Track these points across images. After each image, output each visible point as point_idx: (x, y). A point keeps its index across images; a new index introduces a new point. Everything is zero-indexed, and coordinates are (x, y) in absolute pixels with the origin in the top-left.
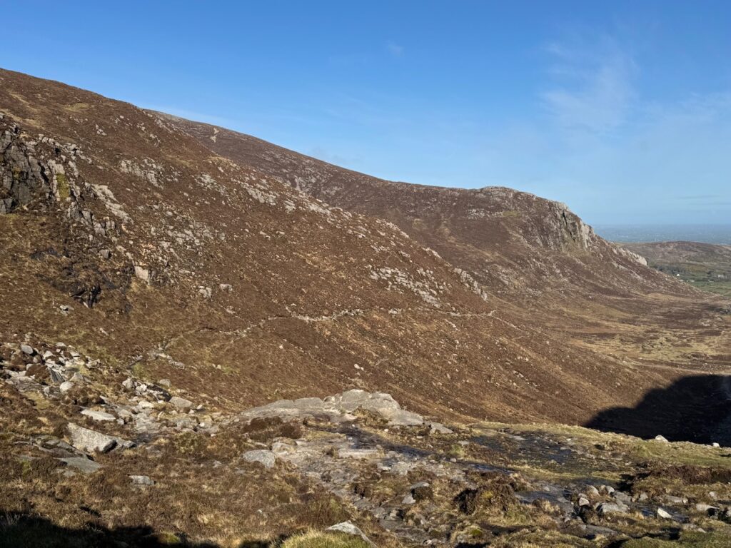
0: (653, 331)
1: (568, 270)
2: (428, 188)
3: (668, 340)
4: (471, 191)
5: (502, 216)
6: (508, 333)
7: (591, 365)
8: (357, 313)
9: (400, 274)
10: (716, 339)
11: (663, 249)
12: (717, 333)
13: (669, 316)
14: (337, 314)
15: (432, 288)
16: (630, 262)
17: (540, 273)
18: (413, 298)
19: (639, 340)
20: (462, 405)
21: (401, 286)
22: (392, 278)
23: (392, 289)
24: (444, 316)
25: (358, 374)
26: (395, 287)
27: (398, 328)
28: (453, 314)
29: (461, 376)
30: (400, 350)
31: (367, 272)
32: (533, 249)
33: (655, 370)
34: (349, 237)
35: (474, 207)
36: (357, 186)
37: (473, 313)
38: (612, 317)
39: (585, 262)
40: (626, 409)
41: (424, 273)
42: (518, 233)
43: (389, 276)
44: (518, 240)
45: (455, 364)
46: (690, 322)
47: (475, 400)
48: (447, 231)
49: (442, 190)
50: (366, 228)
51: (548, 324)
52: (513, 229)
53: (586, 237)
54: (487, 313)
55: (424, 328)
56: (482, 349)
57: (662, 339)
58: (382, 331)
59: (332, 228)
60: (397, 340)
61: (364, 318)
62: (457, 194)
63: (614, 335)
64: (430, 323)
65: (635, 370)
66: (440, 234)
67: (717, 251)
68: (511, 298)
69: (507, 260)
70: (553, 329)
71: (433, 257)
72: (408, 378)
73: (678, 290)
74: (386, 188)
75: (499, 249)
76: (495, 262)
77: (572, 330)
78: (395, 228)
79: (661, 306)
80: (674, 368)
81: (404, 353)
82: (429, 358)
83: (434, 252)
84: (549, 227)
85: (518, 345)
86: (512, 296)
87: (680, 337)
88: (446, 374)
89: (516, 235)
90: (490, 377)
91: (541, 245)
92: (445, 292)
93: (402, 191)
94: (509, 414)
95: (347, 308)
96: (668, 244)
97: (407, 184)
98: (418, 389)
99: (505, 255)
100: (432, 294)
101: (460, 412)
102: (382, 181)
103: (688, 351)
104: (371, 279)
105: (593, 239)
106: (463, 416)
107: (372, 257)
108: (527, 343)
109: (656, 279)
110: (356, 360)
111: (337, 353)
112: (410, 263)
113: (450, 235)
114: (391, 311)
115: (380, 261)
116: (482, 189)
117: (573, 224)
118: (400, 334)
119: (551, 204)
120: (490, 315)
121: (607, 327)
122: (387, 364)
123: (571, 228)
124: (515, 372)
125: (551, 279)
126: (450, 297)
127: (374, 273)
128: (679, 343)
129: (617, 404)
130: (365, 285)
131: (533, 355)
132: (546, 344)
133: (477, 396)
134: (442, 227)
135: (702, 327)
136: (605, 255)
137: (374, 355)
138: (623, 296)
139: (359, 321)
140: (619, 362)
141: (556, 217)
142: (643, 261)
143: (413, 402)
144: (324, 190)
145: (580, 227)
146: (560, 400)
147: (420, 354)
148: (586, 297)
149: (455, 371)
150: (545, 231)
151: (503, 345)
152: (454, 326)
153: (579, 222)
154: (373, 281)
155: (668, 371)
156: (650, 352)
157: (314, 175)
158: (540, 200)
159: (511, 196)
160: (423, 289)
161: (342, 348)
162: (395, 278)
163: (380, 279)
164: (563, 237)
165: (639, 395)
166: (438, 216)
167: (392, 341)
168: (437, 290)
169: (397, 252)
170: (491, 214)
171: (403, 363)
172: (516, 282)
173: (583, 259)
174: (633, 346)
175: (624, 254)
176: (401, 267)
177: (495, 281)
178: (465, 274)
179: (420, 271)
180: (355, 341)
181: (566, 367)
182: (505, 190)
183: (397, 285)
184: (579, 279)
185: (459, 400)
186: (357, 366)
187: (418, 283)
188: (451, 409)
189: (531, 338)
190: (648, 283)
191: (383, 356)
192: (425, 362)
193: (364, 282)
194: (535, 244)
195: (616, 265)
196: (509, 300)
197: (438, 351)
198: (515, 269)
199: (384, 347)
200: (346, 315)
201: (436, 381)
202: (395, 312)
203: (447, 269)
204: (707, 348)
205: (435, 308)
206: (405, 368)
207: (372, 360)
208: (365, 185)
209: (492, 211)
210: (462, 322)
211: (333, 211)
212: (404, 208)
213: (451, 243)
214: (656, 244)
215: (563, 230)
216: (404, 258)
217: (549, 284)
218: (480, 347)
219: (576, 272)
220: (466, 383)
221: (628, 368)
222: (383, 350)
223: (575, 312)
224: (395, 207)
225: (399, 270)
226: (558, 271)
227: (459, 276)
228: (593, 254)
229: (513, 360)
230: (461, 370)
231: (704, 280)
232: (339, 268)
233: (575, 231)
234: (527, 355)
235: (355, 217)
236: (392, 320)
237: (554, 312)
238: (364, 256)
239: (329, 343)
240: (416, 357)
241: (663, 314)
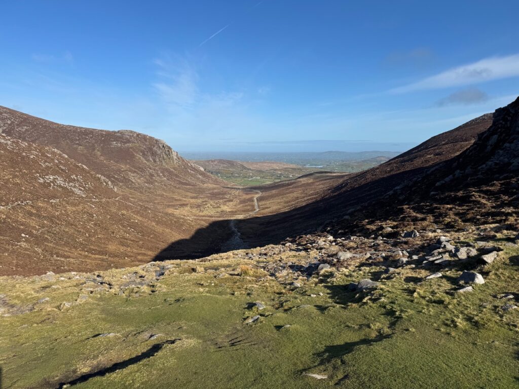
0: (205, 201)
1: (166, 174)
2: (86, 129)
3: (211, 205)
4: (113, 132)
5: (131, 146)
6: (127, 208)
7: (171, 220)
8: (27, 203)
9: (59, 179)
10: (231, 203)
11: (212, 163)
12: (232, 201)
13: (212, 194)
14: (12, 204)
15: (81, 186)
16: (196, 170)
17: (151, 175)
18: (68, 193)
19: (198, 206)
20: (93, 250)
21: (60, 186)
22: (54, 181)
23: (53, 188)
24: (88, 202)
25: (24, 239)
26: (55, 187)
27: (55, 210)
28: (94, 200)
29: (96, 233)
30: (56, 223)
31: (36, 178)
32: (148, 164)
33: (202, 220)
34: (23, 158)
35: (114, 141)
36: (40, 127)
37: (106, 198)
38: (187, 196)
39: (175, 170)
40: (186, 240)
41: (76, 178)
42: (140, 155)
43: (51, 180)
44: (140, 159)
45: (92, 227)
46: (221, 196)
47: (103, 246)
48: (99, 153)
49: (95, 131)
50: (37, 152)
51: (156, 201)
52: (137, 153)
53: (175, 157)
54: (115, 198)
55: (74, 209)
56: (110, 218)
57: (209, 205)
58: (44, 213)
59: (10, 152)
60: (55, 217)
61: (31, 206)
62: (104, 133)
63: (188, 204)
64: (78, 206)
65: (192, 221)
66: (94, 155)
67: (235, 164)
68: (136, 189)
69: (133, 169)
70: (158, 203)
71: (83, 169)
72: (60, 239)
73: (217, 182)
74: (60, 128)
75: (129, 164)
76: (127, 170)
77: (168, 204)
78: (58, 152)
79: (209, 190)
80: (211, 218)
81: (59, 224)
82: (76, 226)
83: (84, 166)
84: (156, 152)
85: (132, 214)
86: (136, 188)
87: (217, 203)
88: (85, 234)
89: (139, 156)
90: (113, 233)
91: (152, 161)
92: (89, 188)
93: (70, 130)
94: (122, 251)
95: (20, 200)
96: (214, 161)
97: (74, 127)
98: (66, 244)
99: (133, 167)
100: (80, 189)
101: (92, 253)
102: (58, 124)
103: (219, 210)
104: (39, 182)
105: (178, 158)
106: (93, 256)
107: (40, 169)
108: (137, 213)
109: (208, 177)
110: (23, 231)
111: (9, 228)
112: (66, 173)
113: (101, 155)
114: (51, 201)
115: (45, 172)
116: (119, 131)
117: (168, 151)
118: (57, 213)
119: (157, 141)
120: (117, 199)
121: (185, 201)
122: (46, 232)
123: (167, 153)
124: (129, 228)
125: (158, 179)
126: (93, 191)
127: (41, 179)
128: (216, 206)
129: (182, 238)
130: (34, 186)
131: (140, 219)
132: (148, 213)
133: (104, 243)
134: (96, 151)
135: (226, 198)
136: (185, 167)
137: (37, 227)
138: (192, 186)
139: (28, 208)
140: (185, 218)
141: (160, 147)
142: (202, 169)
143: (61, 252)
144: (17, 128)
145: (172, 152)
146: (153, 240)
147: (69, 224)
148: (175, 187)
149: (91, 232)
150: (154, 154)
151: (123, 215)
152: (94, 206)
153: (171, 150)
154: (41, 184)
155: (208, 220)
156: (203, 211)
157: (9, 119)
158: (151, 138)
159: (135, 135)
160: (75, 187)
161: (14, 225)
162: (56, 181)
163: (45, 182)
164: (163, 157)
165: (193, 232)
166: (93, 145)
167: (51, 218)
168: (84, 188)
169: (58, 166)
170: (124, 145)
171: (58, 230)
172: (139, 181)
173: (174, 168)
174: (196, 209)
175: (193, 166)
176: (60, 174)
177: (127, 181)
178: (103, 178)
179: (73, 177)
180: (24, 220)
181: (158, 223)
182: (131, 132)
183: (57, 186)
184: (172, 178)
185: (92, 247)
186: (23, 235)
187: (71, 184)
188: (86, 253)
189: (140, 210)
190: (204, 179)
191: (44, 227)
192: (73, 228)
193: (34, 185)
194: (148, 161)
195: (190, 171)
196: (135, 190)
197: (81, 221)
198: (138, 174)
199: (45, 222)
200: (19, 204)
201: (79, 239)
202: (54, 201)
203: (92, 175)
204: (226, 208)
205: (82, 197)
206: (59, 233)
207: (36, 230)
208: (46, 126)
209: (125, 143)
210: (100, 205)
211: (13, 142)
212: (72, 140)
213: (101, 160)
214: (209, 161)
215: (164, 154)
216: (62, 170)
217: (156, 181)
218: (109, 217)
219: (170, 174)
220: (98, 237)
221: (189, 220)
222: (44, 223)
223: (170, 195)
224: (66, 140)
225: (59, 176)
226: (161, 174)
227: (99, 179)
228: (178, 166)
229: (129, 222)
230: (96, 230)
231: (230, 177)
232: (15, 176)
233: (169, 154)
234: (137, 219)
235: (30, 145)
236: (52, 206)
237: (159, 195)
238: (33, 169)
239: (4, 222)
240: (66, 226)
241: (210, 194)
